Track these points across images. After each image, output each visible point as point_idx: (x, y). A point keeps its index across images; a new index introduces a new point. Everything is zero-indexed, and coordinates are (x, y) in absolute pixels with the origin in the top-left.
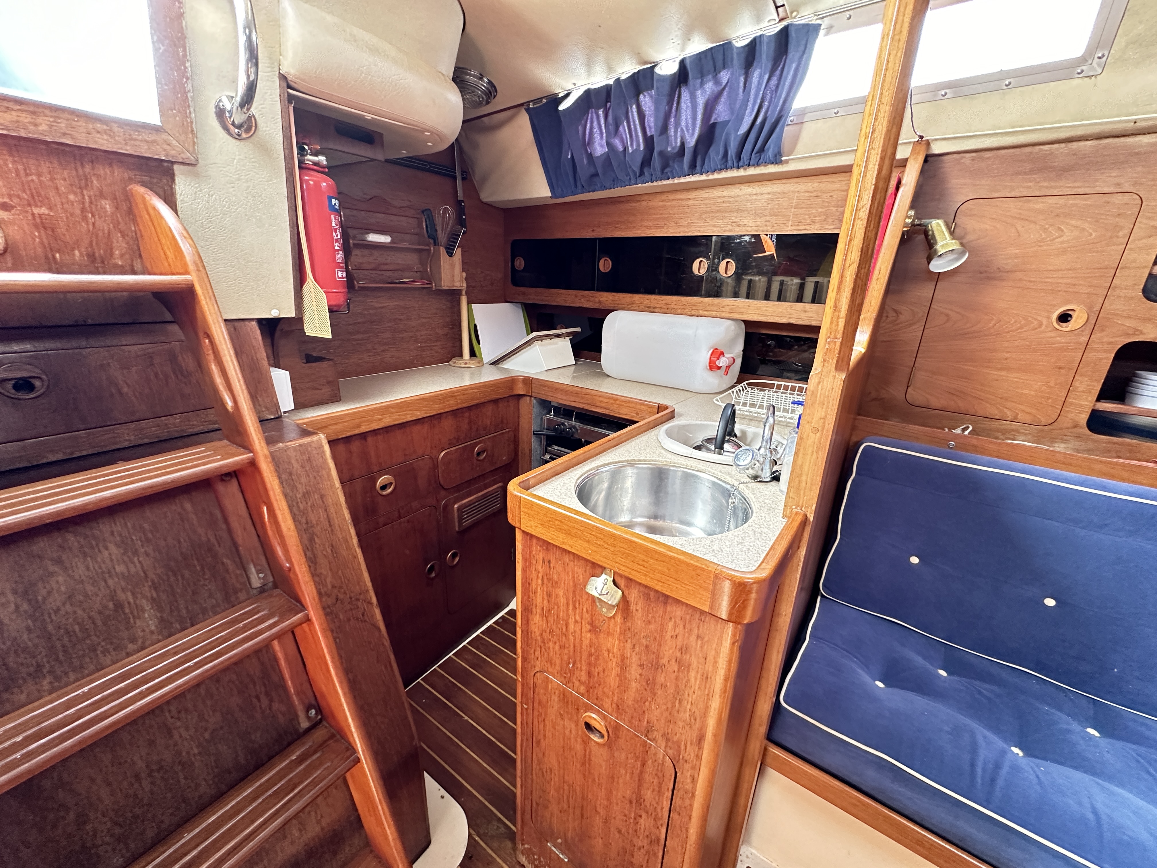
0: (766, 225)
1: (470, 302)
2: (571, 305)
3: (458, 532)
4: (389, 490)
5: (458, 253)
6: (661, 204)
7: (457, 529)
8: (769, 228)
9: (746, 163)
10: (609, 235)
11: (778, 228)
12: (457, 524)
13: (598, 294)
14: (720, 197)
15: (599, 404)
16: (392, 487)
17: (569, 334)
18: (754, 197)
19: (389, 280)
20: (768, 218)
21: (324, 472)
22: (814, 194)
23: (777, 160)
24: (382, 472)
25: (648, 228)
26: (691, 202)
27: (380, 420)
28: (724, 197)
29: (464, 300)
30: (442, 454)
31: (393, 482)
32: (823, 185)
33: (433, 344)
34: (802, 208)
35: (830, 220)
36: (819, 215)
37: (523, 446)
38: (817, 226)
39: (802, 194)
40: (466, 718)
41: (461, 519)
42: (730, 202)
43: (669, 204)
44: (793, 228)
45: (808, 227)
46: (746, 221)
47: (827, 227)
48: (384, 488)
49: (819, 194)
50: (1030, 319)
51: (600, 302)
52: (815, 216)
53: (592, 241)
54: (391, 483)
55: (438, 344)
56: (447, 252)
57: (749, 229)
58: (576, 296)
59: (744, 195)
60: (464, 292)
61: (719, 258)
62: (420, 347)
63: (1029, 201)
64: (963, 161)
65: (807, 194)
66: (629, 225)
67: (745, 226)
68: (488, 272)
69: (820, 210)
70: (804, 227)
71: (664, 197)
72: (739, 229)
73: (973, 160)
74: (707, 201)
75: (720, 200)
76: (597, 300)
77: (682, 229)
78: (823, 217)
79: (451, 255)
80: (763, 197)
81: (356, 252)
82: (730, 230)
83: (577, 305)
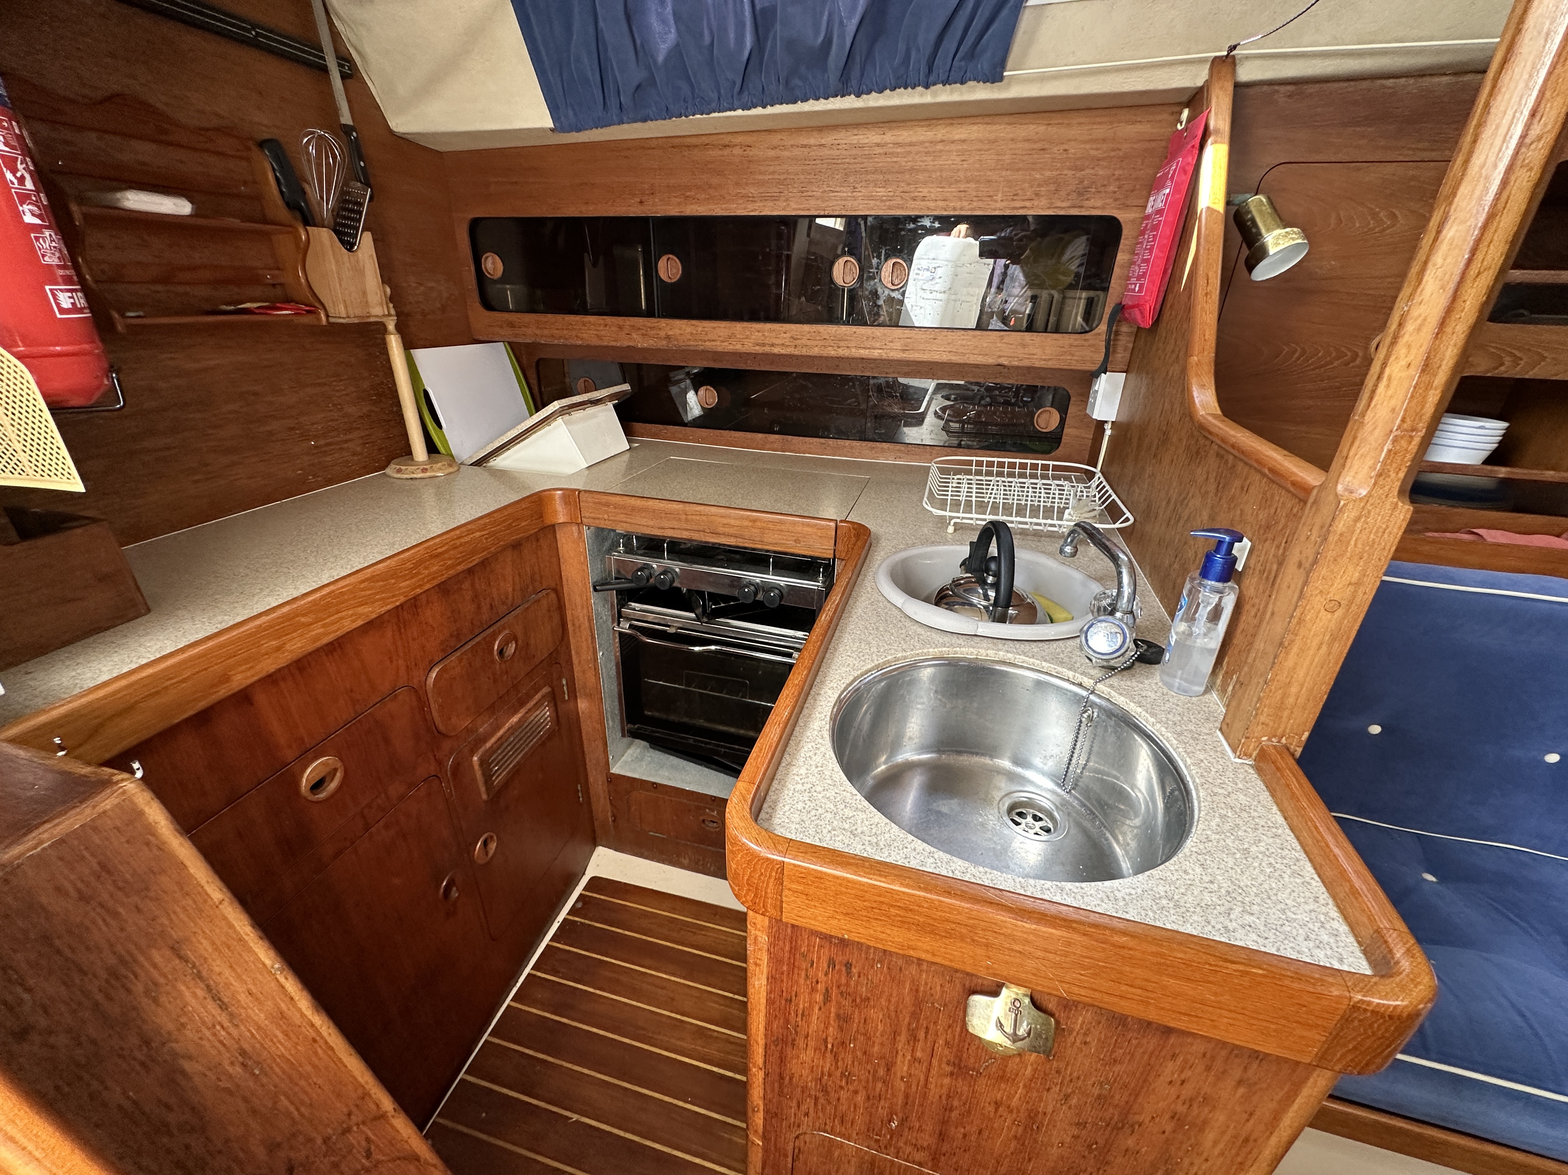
0: (960, 199)
1: (409, 345)
2: (613, 344)
3: (486, 802)
4: (333, 785)
5: (366, 242)
6: (771, 153)
7: (484, 797)
8: (965, 204)
9: (943, 77)
10: (674, 212)
11: (980, 204)
12: (483, 789)
13: (663, 323)
14: (878, 145)
15: (721, 530)
16: (339, 775)
17: (611, 397)
18: (940, 147)
19: (207, 307)
20: (962, 186)
21: (164, 880)
22: (1039, 146)
23: (995, 76)
24: (307, 755)
25: (751, 199)
26: (826, 152)
27: (278, 649)
28: (886, 144)
29: (394, 343)
30: (434, 675)
31: (339, 764)
32: (1053, 130)
33: (343, 437)
34: (1018, 170)
35: (1063, 193)
36: (1046, 182)
37: (576, 613)
38: (1044, 202)
39: (1020, 145)
40: (575, 1117)
41: (488, 777)
42: (897, 155)
43: (786, 154)
44: (1005, 204)
45: (1028, 204)
46: (925, 191)
47: (1059, 204)
48: (317, 786)
49: (1047, 146)
50: (1343, 349)
51: (668, 337)
52: (1039, 185)
53: (643, 222)
54: (335, 770)
55: (356, 434)
56: (342, 242)
57: (931, 204)
58: (620, 327)
59: (922, 143)
60: (391, 327)
61: (879, 257)
62: (315, 447)
63: (1359, 169)
64: (1276, 97)
65: (1027, 145)
66: (712, 192)
67: (924, 199)
68: (433, 284)
69: (1048, 173)
70: (1021, 204)
71: (775, 139)
72: (911, 204)
73: (1289, 96)
74: (854, 152)
75: (878, 150)
76: (662, 334)
77: (813, 202)
78: (1052, 187)
79: (349, 246)
80: (953, 147)
81: (94, 237)
82: (899, 207)
83: (626, 343)
